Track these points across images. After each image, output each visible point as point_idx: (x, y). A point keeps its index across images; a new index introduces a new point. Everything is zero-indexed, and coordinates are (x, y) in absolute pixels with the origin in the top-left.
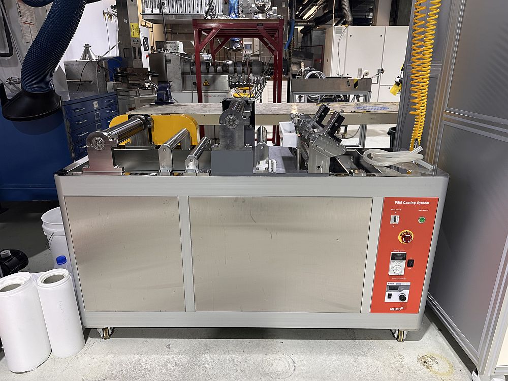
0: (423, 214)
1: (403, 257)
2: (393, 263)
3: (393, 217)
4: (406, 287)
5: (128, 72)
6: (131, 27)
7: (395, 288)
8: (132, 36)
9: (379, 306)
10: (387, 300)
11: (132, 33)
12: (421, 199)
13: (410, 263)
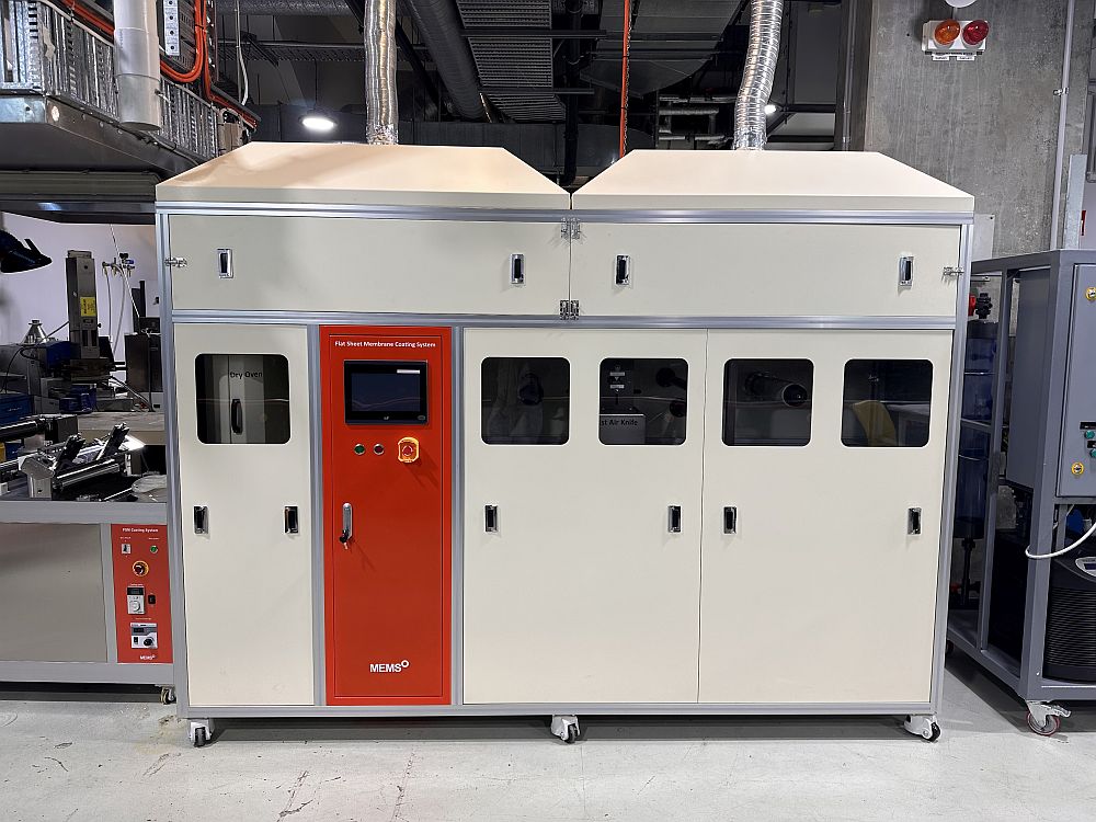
0: (155, 542)
1: (140, 592)
2: (130, 598)
3: (123, 546)
4: (152, 630)
5: (71, 365)
6: (82, 302)
7: (140, 631)
8: (83, 314)
9: (127, 655)
10: (134, 646)
11: (82, 311)
12: (149, 527)
13: (151, 600)
